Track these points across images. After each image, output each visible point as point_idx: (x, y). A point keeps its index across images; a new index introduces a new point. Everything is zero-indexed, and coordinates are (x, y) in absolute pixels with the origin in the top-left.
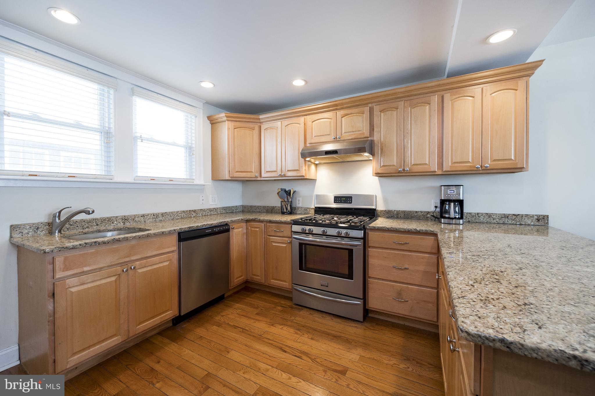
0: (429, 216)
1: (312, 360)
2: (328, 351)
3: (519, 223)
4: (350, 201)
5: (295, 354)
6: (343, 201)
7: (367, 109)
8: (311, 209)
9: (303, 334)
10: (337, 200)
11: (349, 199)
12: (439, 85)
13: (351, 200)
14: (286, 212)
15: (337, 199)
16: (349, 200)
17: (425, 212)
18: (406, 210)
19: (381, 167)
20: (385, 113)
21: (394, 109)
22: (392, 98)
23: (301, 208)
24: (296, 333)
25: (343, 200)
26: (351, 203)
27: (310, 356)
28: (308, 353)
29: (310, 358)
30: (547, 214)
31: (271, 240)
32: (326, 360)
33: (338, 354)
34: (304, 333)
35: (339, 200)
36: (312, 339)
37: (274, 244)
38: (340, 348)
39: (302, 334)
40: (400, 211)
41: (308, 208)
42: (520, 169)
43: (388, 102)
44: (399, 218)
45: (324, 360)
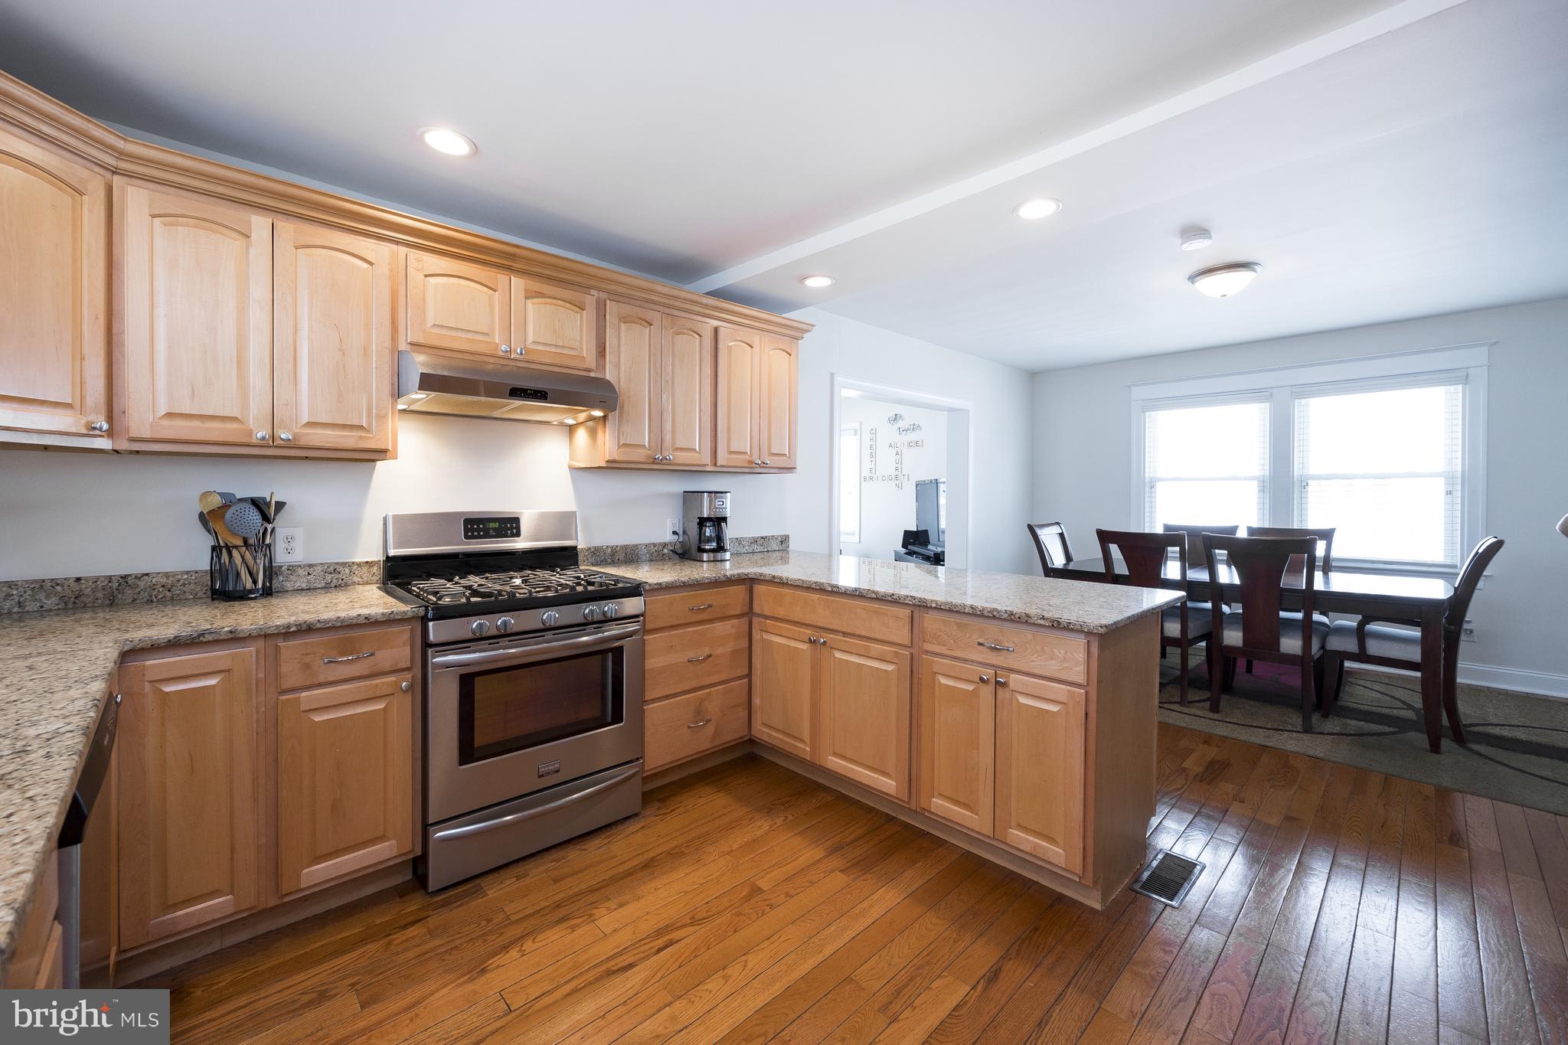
0: (666, 551)
1: (692, 924)
2: (686, 892)
3: (766, 550)
4: (515, 531)
5: (655, 950)
6: (492, 532)
7: (590, 300)
8: (359, 565)
9: (591, 915)
10: (472, 530)
11: (511, 526)
12: (716, 308)
13: (518, 528)
14: (251, 591)
15: (472, 527)
16: (511, 529)
17: (660, 544)
18: (629, 544)
19: (619, 447)
20: (628, 324)
21: (646, 324)
22: (644, 298)
23: (311, 566)
24: (573, 928)
25: (494, 529)
26: (518, 534)
27: (679, 924)
28: (667, 926)
29: (684, 926)
30: (787, 534)
31: (304, 707)
32: (707, 903)
33: (705, 881)
34: (589, 912)
35: (479, 530)
36: (621, 905)
37: (317, 718)
38: (687, 871)
39: (585, 918)
40: (617, 546)
41: (343, 564)
42: (791, 469)
43: (632, 301)
44: (617, 563)
45: (705, 906)
